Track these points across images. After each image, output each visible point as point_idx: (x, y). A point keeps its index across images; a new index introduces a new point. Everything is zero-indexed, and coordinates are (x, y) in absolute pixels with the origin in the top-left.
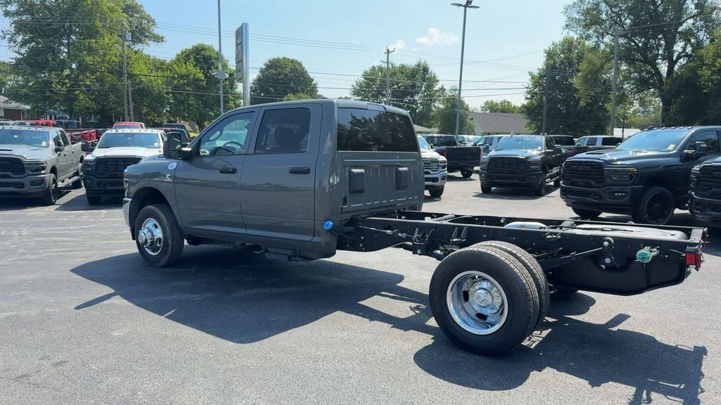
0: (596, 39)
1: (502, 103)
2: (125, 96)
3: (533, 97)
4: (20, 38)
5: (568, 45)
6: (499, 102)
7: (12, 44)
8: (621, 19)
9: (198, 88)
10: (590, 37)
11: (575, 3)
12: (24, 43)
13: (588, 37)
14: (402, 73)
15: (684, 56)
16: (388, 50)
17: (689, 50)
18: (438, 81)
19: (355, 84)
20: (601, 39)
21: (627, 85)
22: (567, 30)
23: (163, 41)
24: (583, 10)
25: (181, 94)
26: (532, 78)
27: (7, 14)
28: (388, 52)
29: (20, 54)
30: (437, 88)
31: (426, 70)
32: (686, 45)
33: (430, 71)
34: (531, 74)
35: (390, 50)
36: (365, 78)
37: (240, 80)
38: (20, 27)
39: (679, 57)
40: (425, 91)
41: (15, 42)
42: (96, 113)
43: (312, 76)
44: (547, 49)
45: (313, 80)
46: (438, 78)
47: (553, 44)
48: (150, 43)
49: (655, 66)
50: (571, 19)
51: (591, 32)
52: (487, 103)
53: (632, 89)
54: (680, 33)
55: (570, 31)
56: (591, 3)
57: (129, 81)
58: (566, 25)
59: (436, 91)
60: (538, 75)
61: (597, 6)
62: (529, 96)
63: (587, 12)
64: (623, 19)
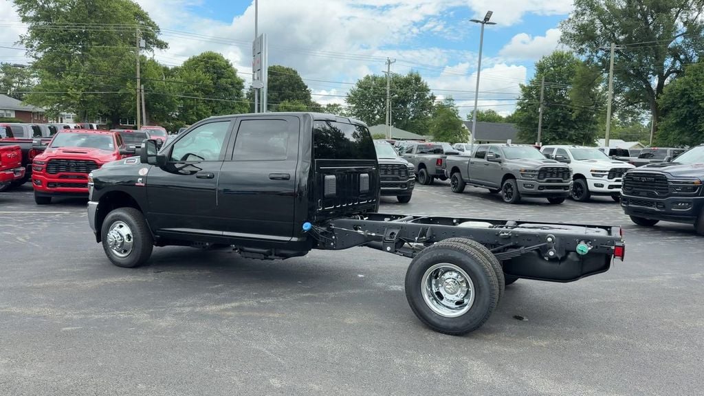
0: (588, 53)
1: (487, 113)
3: (522, 107)
4: (36, 43)
5: (559, 59)
6: (484, 112)
7: (29, 49)
8: (614, 35)
9: (207, 93)
10: (583, 51)
11: (570, 19)
12: (41, 48)
13: (581, 51)
14: (396, 83)
15: (674, 71)
16: (389, 61)
17: (678, 64)
18: (429, 90)
19: (349, 92)
20: (594, 54)
21: (619, 98)
22: (561, 44)
23: (166, 47)
24: (578, 26)
25: (191, 99)
26: (523, 90)
27: (25, 19)
28: (389, 63)
29: (36, 58)
30: (428, 96)
31: (418, 79)
32: (675, 60)
33: (422, 81)
34: (522, 86)
36: (360, 87)
38: (37, 33)
39: (669, 73)
40: (416, 100)
41: (31, 47)
42: (104, 117)
43: (306, 83)
44: (538, 62)
45: (307, 87)
46: (429, 88)
47: (544, 57)
48: (155, 49)
49: (646, 80)
50: (565, 34)
51: (584, 46)
52: (473, 113)
53: (623, 101)
54: (670, 49)
55: (565, 45)
56: (586, 19)
57: (142, 86)
58: (561, 39)
59: (428, 99)
60: (529, 87)
61: (592, 22)
62: (519, 107)
63: (582, 28)
64: (616, 35)
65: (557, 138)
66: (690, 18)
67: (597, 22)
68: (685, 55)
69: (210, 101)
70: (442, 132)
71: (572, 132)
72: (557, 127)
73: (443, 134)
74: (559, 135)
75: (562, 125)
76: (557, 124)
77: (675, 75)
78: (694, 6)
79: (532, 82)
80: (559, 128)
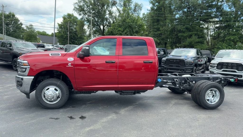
0: (82, 16)
1: (42, 32)
5: (70, 16)
6: (41, 32)
10: (81, 14)
11: (76, 3)
15: (106, 25)
16: (3, 6)
17: (107, 23)
20: (84, 16)
21: (92, 31)
22: (74, 11)
30: (19, 23)
31: (14, 16)
34: (58, 24)
35: (4, 6)
39: (105, 25)
40: (13, 24)
46: (19, 20)
49: (100, 26)
50: (75, 7)
51: (81, 13)
53: (93, 33)
54: (105, 18)
55: (75, 12)
56: (82, 4)
58: (74, 9)
59: (19, 24)
60: (61, 25)
61: (84, 5)
62: (58, 31)
63: (80, 7)
64: (91, 11)
65: (72, 43)
66: (110, 9)
67: (85, 5)
68: (109, 20)
70: (29, 38)
73: (29, 39)
74: (72, 42)
76: (72, 38)
77: (107, 26)
78: (110, 6)
79: (62, 23)
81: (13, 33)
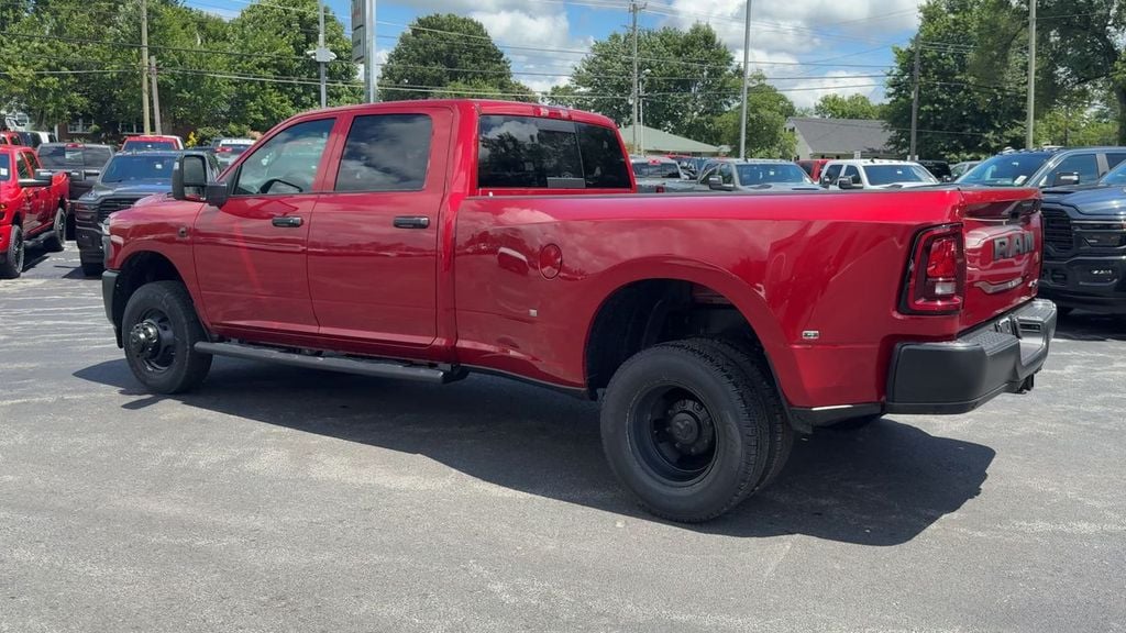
1: (852, 99)
2: (145, 87)
3: (900, 90)
6: (846, 99)
9: (284, 71)
16: (634, 5)
18: (731, 59)
19: (579, 65)
21: (1062, 69)
25: (251, 83)
26: (899, 57)
28: (634, 9)
31: (709, 39)
33: (717, 41)
34: (897, 50)
36: (598, 54)
37: (360, 59)
40: (708, 78)
42: (87, 118)
45: (502, 55)
46: (732, 55)
52: (825, 100)
53: (1069, 76)
57: (153, 58)
59: (730, 76)
60: (908, 52)
62: (892, 90)
69: (289, 85)
71: (990, 135)
72: (961, 125)
74: (965, 141)
75: (970, 121)
76: (963, 119)
80: (964, 128)
81: (703, 118)
